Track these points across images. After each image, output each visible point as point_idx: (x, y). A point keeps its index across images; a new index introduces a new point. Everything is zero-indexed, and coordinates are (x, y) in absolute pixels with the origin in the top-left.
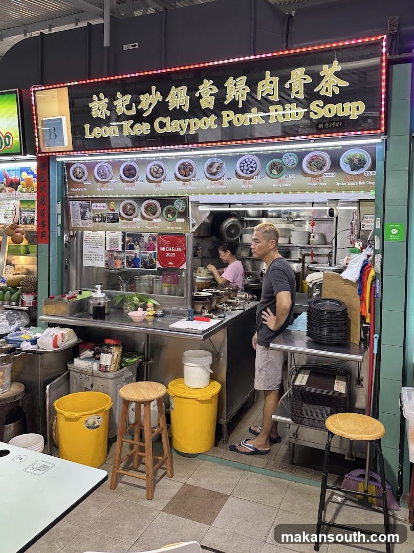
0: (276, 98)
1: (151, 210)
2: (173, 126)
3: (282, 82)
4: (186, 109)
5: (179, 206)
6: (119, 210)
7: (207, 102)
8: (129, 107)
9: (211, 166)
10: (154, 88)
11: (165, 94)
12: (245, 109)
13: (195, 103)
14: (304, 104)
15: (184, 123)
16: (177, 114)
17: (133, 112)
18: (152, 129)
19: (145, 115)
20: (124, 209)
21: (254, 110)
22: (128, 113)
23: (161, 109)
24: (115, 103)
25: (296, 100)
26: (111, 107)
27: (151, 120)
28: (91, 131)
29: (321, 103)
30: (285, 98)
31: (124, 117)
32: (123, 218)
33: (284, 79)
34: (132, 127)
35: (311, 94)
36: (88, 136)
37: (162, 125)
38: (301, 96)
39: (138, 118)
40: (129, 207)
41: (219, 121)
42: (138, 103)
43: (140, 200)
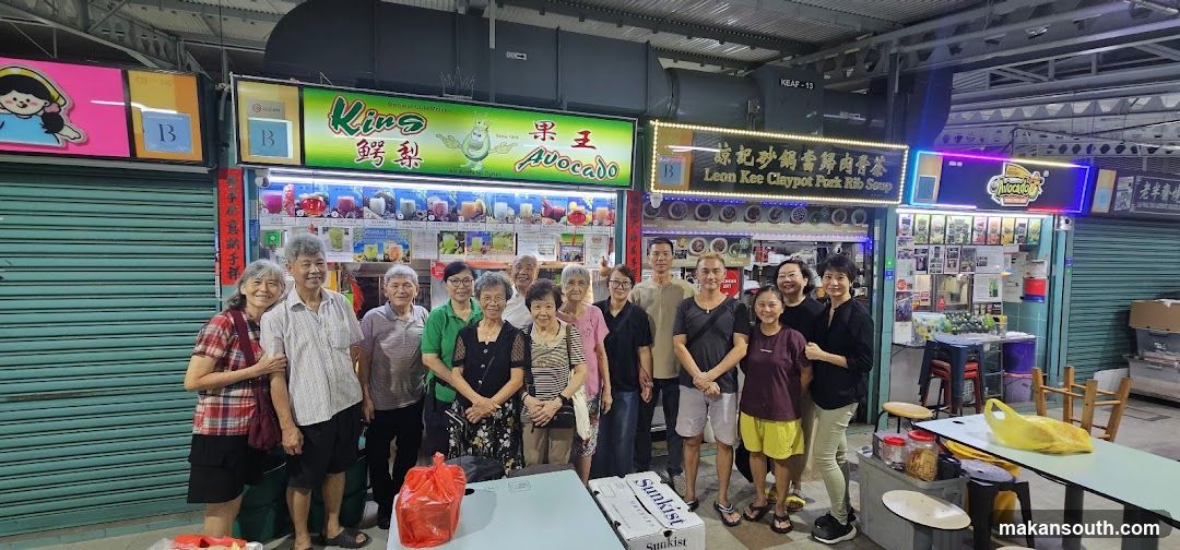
0: (850, 172)
1: (719, 247)
2: (782, 180)
3: (855, 162)
4: (793, 168)
5: (744, 244)
6: (689, 246)
7: (809, 166)
8: (748, 159)
9: (774, 212)
10: (771, 148)
11: (779, 154)
12: (830, 177)
13: (800, 164)
14: (864, 179)
15: (790, 179)
16: (786, 172)
17: (752, 164)
18: (765, 181)
19: (762, 168)
20: (694, 245)
21: (837, 178)
22: (748, 164)
23: (774, 166)
24: (738, 153)
25: (860, 175)
26: (733, 156)
27: (765, 173)
28: (710, 175)
29: (872, 180)
30: (855, 173)
31: (742, 166)
32: (691, 254)
33: (856, 161)
34: (748, 176)
35: (868, 174)
36: (707, 179)
37: (773, 179)
38: (863, 173)
39: (755, 170)
40: (699, 244)
41: (814, 182)
42: (757, 156)
43: (710, 238)
